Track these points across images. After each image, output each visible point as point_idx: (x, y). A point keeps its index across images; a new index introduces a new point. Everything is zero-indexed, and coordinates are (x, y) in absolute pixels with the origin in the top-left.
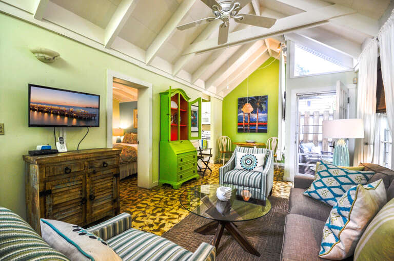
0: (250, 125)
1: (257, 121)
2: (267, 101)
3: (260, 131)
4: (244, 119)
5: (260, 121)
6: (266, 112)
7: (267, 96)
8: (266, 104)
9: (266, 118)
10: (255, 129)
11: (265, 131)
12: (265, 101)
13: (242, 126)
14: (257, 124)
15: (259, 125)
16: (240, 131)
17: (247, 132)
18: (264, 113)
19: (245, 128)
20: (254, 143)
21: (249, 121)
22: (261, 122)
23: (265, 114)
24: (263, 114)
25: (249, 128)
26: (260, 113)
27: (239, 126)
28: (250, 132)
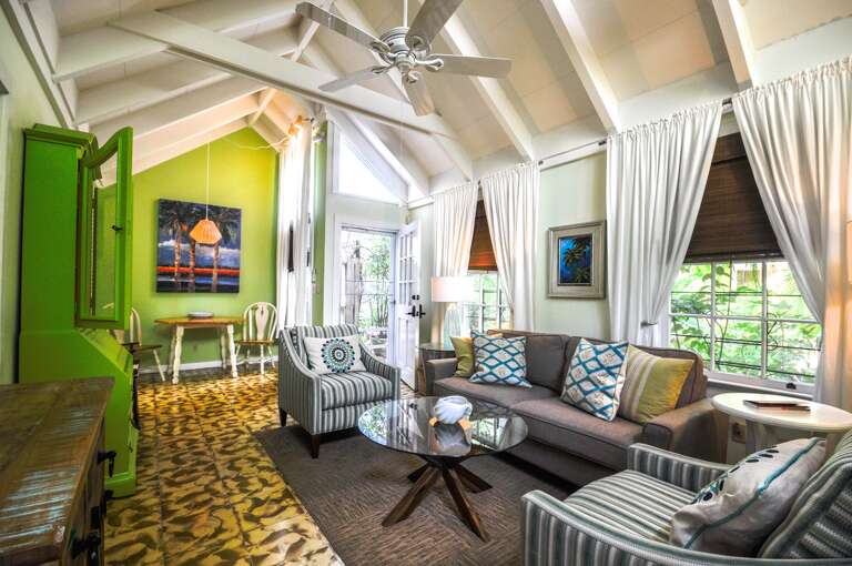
0: (197, 275)
1: (215, 264)
2: (239, 221)
3: (222, 290)
4: (178, 258)
5: (224, 264)
6: (237, 245)
7: (238, 211)
8: (237, 226)
9: (237, 260)
10: (210, 285)
11: (234, 290)
12: (235, 221)
13: (171, 274)
14: (215, 272)
15: (220, 276)
16: (163, 288)
17: (186, 291)
18: (233, 247)
19: (180, 281)
20: (210, 317)
21: (192, 263)
22: (226, 268)
23: (236, 251)
24: (231, 250)
25: (191, 281)
26: (223, 246)
27: (160, 274)
28: (197, 291)
